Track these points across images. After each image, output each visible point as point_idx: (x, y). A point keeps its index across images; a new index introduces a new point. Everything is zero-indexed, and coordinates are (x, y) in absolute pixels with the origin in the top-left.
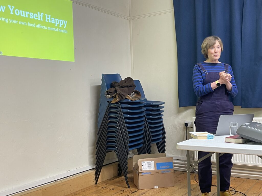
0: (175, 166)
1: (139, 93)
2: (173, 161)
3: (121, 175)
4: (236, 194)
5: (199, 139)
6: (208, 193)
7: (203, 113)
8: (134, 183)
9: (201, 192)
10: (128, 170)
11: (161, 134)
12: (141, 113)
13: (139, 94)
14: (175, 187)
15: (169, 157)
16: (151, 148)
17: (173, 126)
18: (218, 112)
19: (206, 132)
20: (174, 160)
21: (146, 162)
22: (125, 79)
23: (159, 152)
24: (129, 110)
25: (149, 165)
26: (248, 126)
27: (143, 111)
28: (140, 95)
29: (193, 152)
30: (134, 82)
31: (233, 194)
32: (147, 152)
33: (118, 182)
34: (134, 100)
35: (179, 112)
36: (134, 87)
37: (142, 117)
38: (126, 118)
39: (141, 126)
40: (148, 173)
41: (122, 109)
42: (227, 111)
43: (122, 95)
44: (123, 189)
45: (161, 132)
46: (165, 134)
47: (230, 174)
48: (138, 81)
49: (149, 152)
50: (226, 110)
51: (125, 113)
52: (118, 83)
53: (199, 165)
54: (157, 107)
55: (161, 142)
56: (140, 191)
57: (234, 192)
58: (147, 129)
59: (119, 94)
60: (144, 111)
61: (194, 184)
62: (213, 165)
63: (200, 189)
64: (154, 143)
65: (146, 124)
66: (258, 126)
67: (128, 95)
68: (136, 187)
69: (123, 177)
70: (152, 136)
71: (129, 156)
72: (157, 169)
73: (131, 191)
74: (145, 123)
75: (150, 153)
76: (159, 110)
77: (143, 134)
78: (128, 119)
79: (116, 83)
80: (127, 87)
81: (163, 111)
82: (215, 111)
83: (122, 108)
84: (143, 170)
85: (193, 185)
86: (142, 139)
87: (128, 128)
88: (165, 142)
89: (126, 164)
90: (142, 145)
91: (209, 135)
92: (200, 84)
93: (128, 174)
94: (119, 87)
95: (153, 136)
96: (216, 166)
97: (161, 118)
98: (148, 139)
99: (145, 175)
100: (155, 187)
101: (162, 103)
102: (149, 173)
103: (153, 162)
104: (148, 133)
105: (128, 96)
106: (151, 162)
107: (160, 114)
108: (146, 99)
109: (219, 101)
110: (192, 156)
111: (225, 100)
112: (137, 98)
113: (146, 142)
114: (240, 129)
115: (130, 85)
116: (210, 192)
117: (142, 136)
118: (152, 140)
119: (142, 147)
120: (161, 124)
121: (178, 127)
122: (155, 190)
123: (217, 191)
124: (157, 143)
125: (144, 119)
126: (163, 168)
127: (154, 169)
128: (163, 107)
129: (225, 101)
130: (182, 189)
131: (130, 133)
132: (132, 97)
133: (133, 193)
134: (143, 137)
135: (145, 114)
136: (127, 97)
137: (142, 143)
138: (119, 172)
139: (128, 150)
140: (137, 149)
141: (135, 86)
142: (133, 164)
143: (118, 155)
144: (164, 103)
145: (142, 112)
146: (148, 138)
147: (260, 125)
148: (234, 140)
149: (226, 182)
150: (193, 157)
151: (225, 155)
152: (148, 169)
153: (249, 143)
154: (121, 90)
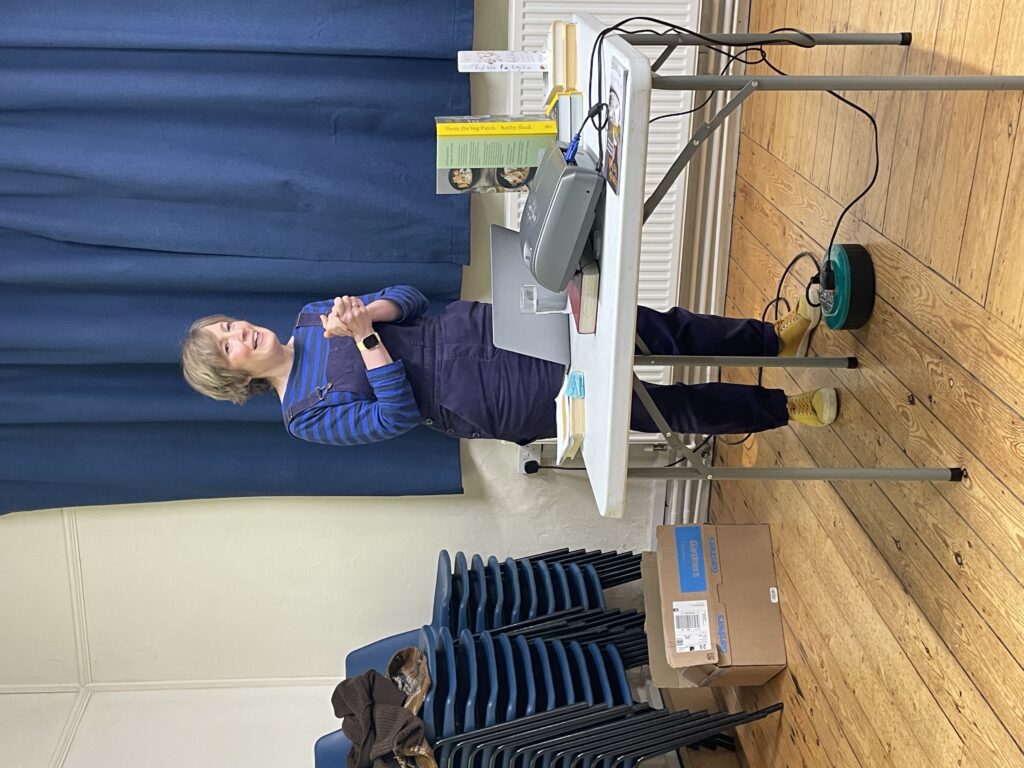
0: (691, 519)
1: (398, 655)
2: (670, 526)
3: (732, 736)
4: (788, 299)
5: (584, 430)
6: (789, 400)
7: (488, 409)
8: (762, 684)
9: (786, 424)
10: (713, 710)
11: (567, 567)
12: (480, 647)
13: (404, 656)
14: (770, 522)
15: (656, 540)
16: (624, 609)
17: (536, 518)
18: (482, 352)
19: (558, 400)
20: (667, 523)
21: (679, 633)
22: (338, 715)
23: (639, 576)
24: (469, 703)
25: (690, 621)
26: (533, 251)
27: (473, 641)
28: (410, 652)
29: (634, 450)
30: (355, 676)
31: (789, 310)
32: (638, 630)
33: (761, 751)
34: (427, 681)
35: (482, 494)
36: (374, 677)
37: (498, 645)
38: (501, 715)
39: (533, 649)
40: (721, 628)
41: (462, 732)
42: (480, 322)
43: (404, 731)
44: (786, 731)
45: (558, 566)
46: (566, 551)
47: (714, 317)
48: (353, 660)
49: (637, 619)
50: (475, 325)
51: (480, 720)
52: (353, 748)
53: (687, 428)
54: (459, 582)
55: (597, 569)
56: (794, 661)
57: (782, 304)
58: (548, 624)
59: (399, 743)
60: (471, 636)
61: (755, 447)
62: (682, 378)
63: (773, 428)
64: (604, 599)
65: (526, 630)
66: (536, 214)
67: (406, 706)
68: (776, 676)
69: (740, 729)
70: (574, 605)
71: (657, 704)
72: (704, 588)
73: (795, 701)
74: (523, 634)
75: (644, 617)
76: (473, 574)
77: (566, 643)
78: (507, 707)
79: (353, 754)
80: (372, 707)
81: (477, 559)
82: (479, 364)
83: (457, 733)
84: (709, 647)
85: (759, 451)
86: (586, 645)
87: (541, 705)
88: (598, 553)
89: (686, 716)
90: (612, 649)
91: (568, 388)
92: (368, 412)
93: (727, 711)
94: (371, 745)
95: (576, 601)
96: (687, 368)
97: (504, 567)
98: (587, 622)
99: (727, 640)
100: (773, 601)
101: (443, 560)
102: (720, 623)
103: (675, 605)
104: (562, 622)
105: (412, 705)
106: (675, 614)
107: (489, 570)
108: (426, 627)
109: (442, 347)
110: (651, 449)
111: (437, 326)
112: (419, 664)
113: (599, 629)
114: (545, 278)
115: (365, 694)
116: (786, 394)
117: (576, 646)
118: (591, 607)
119: (618, 649)
120: (527, 565)
121: (542, 500)
122: (785, 599)
123: (780, 368)
124: (604, 586)
125: (504, 638)
126: (699, 565)
127: (705, 602)
128: (460, 557)
129: (440, 328)
130: (777, 495)
131: (561, 700)
132: (416, 688)
133: (799, 692)
134: (579, 642)
135: (488, 632)
136: (415, 711)
137: (602, 647)
138: (722, 745)
139: (630, 708)
140: (626, 667)
141: (368, 674)
142: (687, 689)
143: (653, 749)
144: (445, 554)
145: (477, 645)
146: (581, 624)
147: (530, 207)
148: (587, 302)
149: (742, 331)
150: (655, 446)
151: (641, 331)
152: (705, 626)
153: (598, 248)
154: (386, 734)
